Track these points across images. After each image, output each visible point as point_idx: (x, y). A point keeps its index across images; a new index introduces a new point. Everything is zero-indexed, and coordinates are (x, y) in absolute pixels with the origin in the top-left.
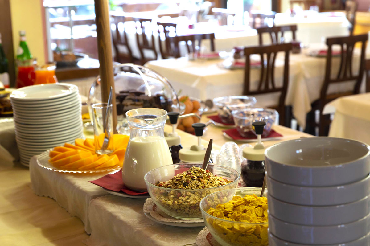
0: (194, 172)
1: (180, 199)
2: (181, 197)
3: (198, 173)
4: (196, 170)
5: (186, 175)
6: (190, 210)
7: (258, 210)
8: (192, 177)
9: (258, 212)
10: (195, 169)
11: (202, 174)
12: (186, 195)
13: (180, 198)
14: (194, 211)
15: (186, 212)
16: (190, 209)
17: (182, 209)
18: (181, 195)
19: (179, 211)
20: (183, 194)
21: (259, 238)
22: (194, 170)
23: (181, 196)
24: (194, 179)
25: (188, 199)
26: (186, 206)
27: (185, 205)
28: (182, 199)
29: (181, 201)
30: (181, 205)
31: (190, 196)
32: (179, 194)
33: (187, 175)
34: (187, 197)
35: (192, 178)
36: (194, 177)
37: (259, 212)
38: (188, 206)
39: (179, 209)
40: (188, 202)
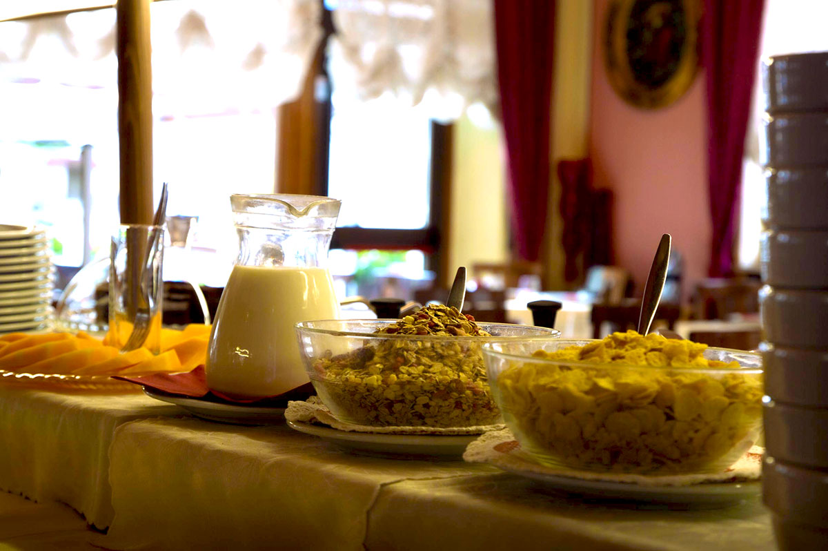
0: (436, 315)
1: (403, 371)
2: (406, 368)
3: (447, 317)
4: (439, 310)
5: (413, 319)
6: (432, 403)
7: (653, 356)
8: (433, 324)
9: (655, 362)
10: (437, 306)
11: (459, 320)
12: (419, 363)
13: (403, 369)
14: (441, 406)
15: (419, 408)
16: (430, 399)
17: (409, 397)
18: (406, 362)
19: (399, 404)
20: (410, 361)
21: (670, 417)
22: (435, 310)
23: (405, 365)
24: (439, 328)
25: (424, 371)
26: (421, 387)
27: (420, 384)
28: (408, 371)
29: (406, 376)
30: (408, 387)
31: (430, 367)
32: (399, 359)
33: (416, 320)
34: (422, 368)
35: (430, 327)
36: (437, 325)
37: (657, 360)
38: (426, 388)
39: (400, 399)
40: (426, 378)
